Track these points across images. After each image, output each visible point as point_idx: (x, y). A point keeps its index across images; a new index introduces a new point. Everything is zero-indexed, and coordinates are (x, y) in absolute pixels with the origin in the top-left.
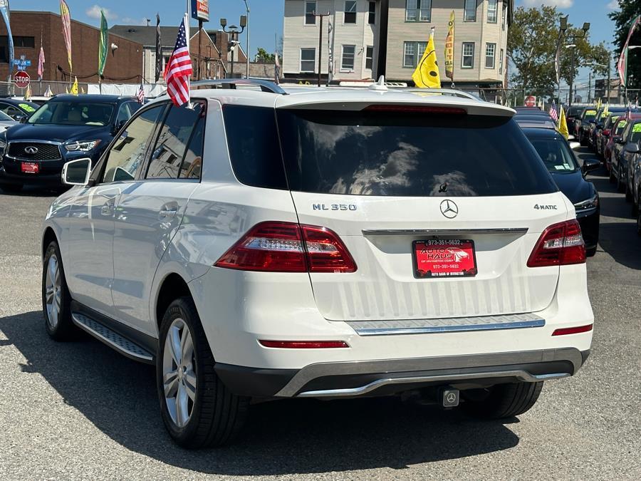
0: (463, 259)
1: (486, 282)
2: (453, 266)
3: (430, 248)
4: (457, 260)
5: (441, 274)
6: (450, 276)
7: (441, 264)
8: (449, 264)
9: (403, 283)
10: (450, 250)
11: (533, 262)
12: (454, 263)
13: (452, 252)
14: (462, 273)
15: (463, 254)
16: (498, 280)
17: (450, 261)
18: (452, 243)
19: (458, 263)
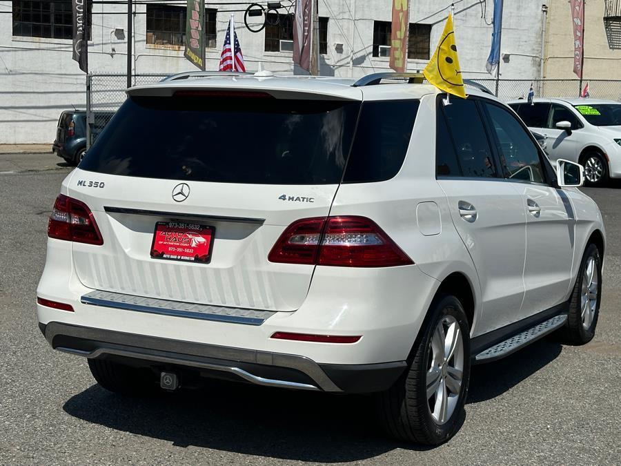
0: (200, 245)
1: (217, 271)
2: (187, 251)
3: (170, 230)
4: (194, 245)
5: (172, 257)
6: (180, 260)
7: (176, 247)
8: (184, 248)
9: (138, 261)
10: (189, 234)
11: (274, 256)
12: (190, 247)
13: (190, 236)
14: (193, 259)
15: (201, 239)
16: (230, 271)
17: (186, 245)
18: (191, 227)
19: (194, 248)
